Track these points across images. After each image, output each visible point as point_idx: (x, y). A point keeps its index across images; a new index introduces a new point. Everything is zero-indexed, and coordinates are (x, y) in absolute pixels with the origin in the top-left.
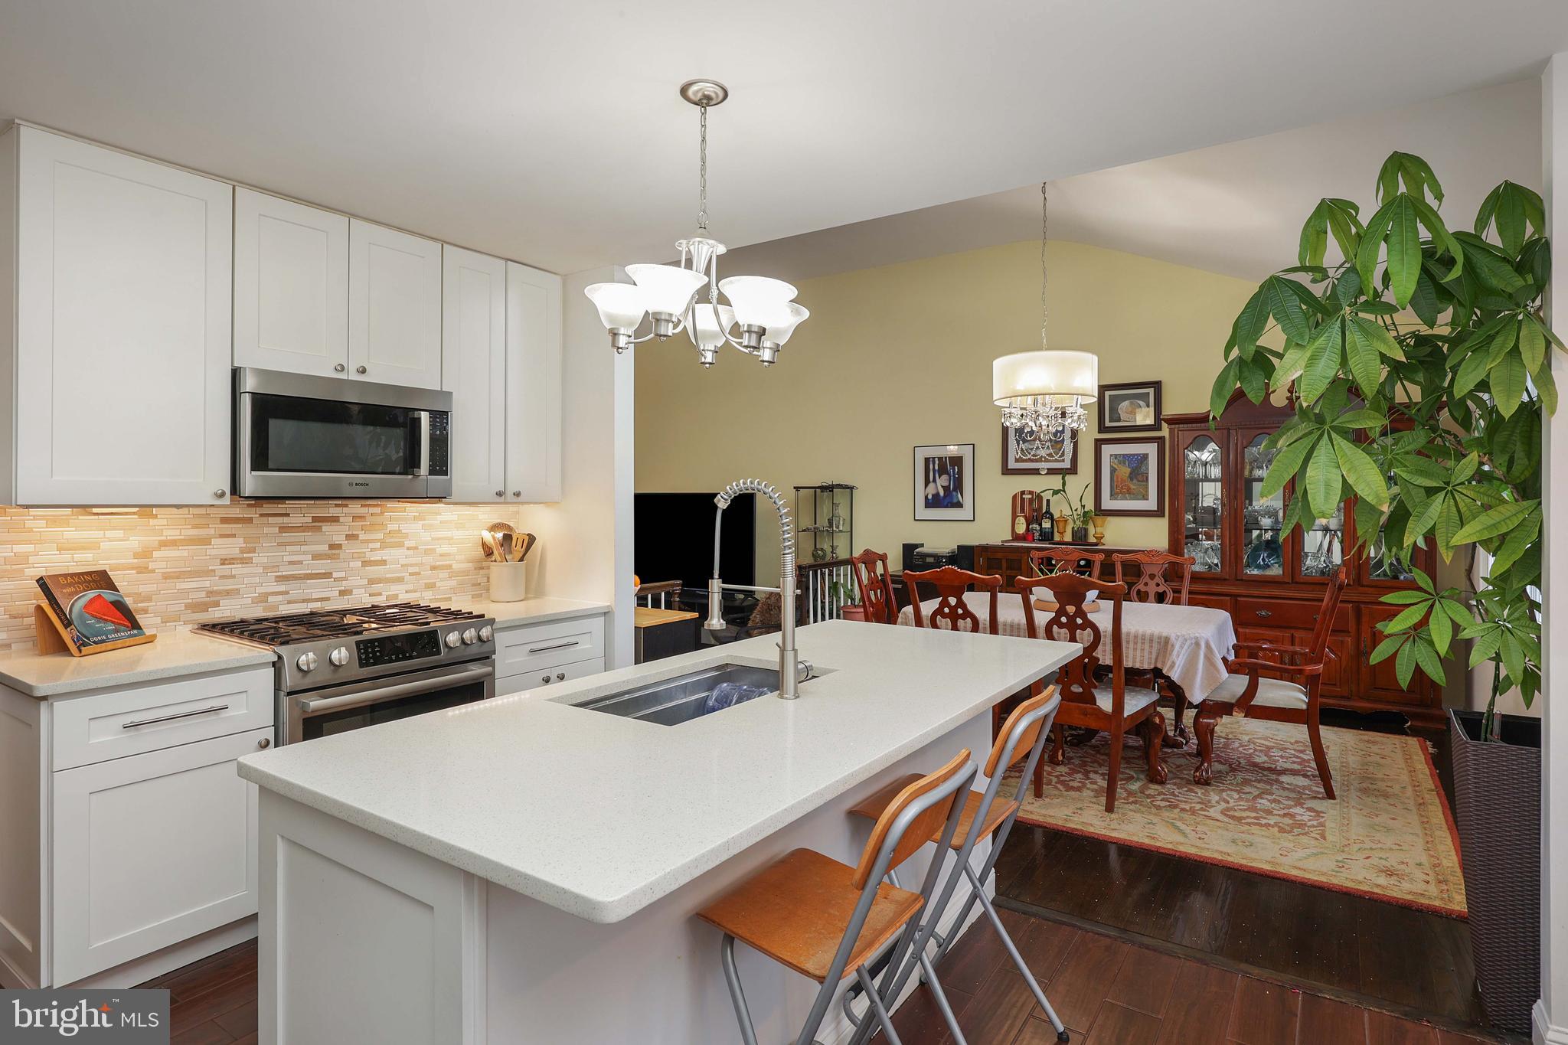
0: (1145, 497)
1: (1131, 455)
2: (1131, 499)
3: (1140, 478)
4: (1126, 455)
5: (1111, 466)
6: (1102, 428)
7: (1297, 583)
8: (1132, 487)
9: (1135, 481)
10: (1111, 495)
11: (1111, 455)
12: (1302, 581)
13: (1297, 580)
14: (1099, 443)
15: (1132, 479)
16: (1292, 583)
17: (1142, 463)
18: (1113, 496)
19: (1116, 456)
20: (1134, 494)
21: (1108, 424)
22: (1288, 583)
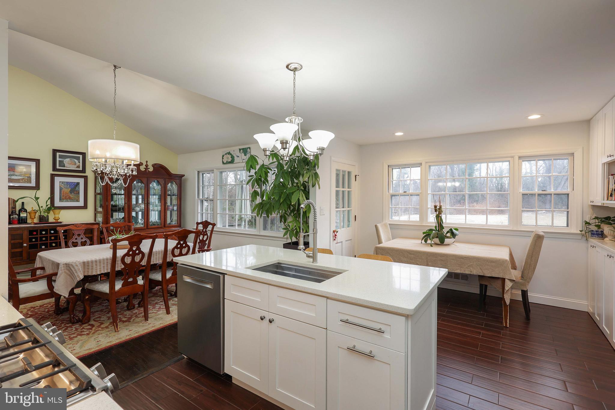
0: (78, 201)
1: (71, 182)
2: (70, 201)
3: (75, 192)
4: (69, 182)
5: (60, 187)
6: (54, 169)
7: (148, 229)
8: (71, 196)
9: (73, 194)
10: (60, 200)
11: (60, 182)
12: (150, 228)
13: (149, 228)
14: (53, 177)
15: (71, 193)
16: (147, 228)
17: (76, 186)
18: (61, 200)
19: (63, 182)
20: (72, 199)
21: (58, 167)
22: (145, 229)
